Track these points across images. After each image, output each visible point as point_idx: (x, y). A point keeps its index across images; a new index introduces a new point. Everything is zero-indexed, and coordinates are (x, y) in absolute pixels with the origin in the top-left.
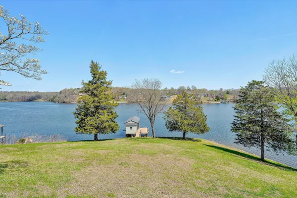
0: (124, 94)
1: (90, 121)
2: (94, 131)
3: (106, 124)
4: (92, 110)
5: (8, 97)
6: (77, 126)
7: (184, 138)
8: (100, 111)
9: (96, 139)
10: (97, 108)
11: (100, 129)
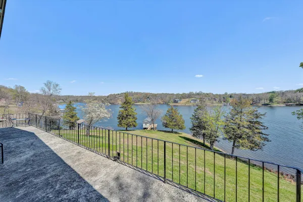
0: (148, 98)
1: (124, 121)
2: (126, 126)
3: (131, 123)
4: (125, 116)
5: (79, 100)
6: (118, 123)
7: (172, 132)
8: (129, 117)
9: (127, 130)
10: (127, 116)
11: (128, 125)
